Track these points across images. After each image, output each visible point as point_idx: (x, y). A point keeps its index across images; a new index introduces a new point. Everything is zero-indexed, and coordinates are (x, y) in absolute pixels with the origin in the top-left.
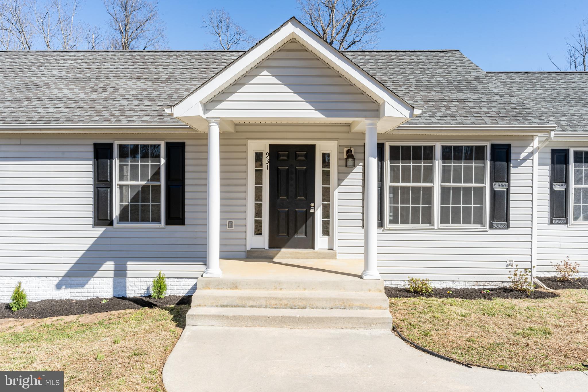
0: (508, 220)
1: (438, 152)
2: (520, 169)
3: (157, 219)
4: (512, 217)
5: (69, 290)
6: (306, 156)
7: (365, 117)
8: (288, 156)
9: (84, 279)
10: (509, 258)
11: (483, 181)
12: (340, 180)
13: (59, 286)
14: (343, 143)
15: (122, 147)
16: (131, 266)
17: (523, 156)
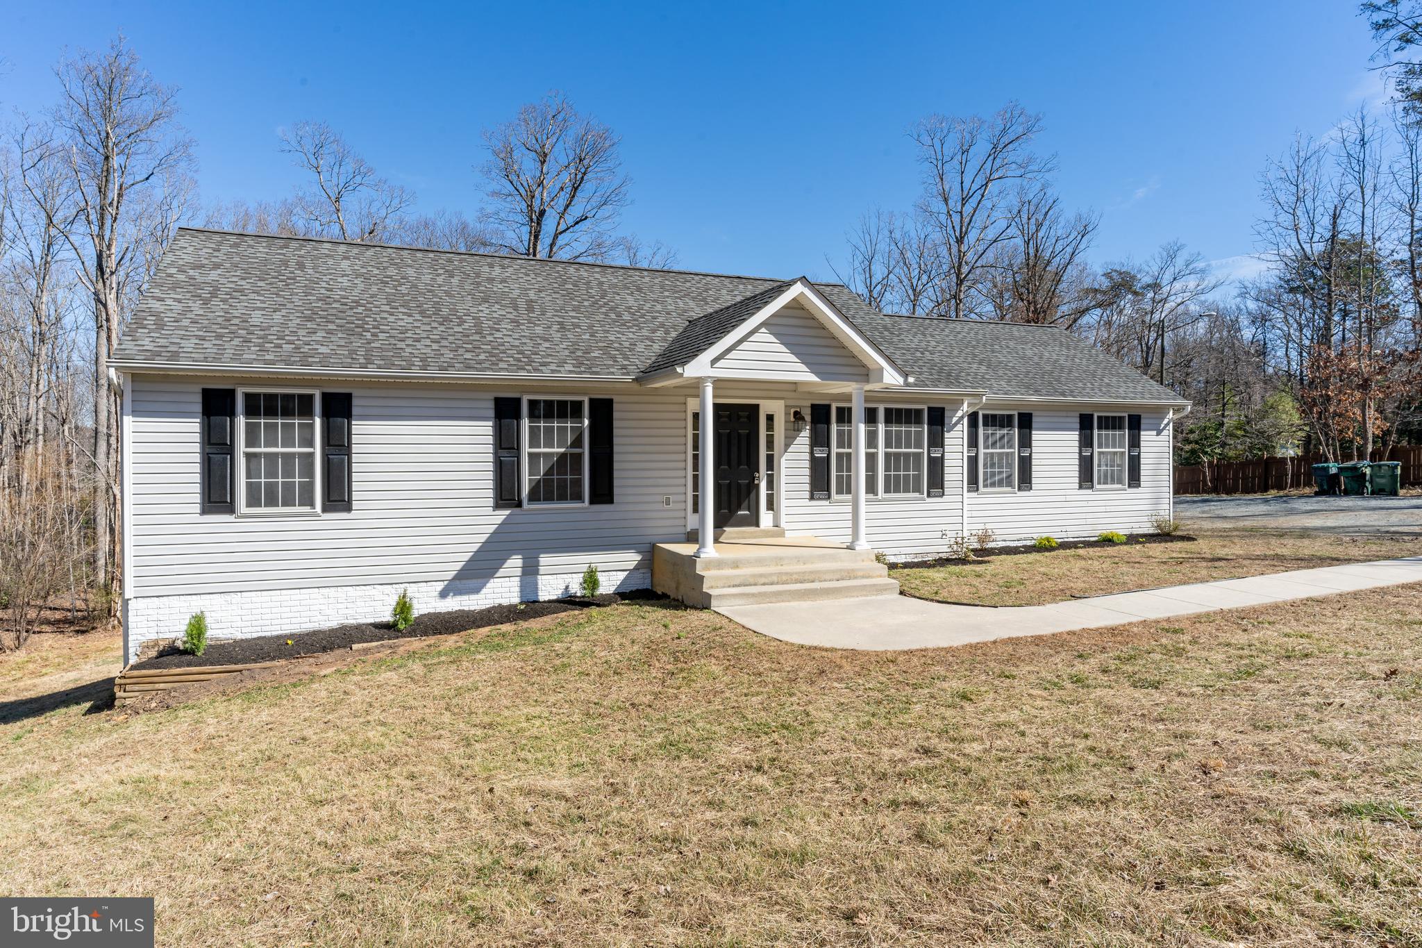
0: (942, 488)
1: (881, 415)
2: (952, 434)
3: (578, 497)
4: (946, 484)
5: (459, 598)
6: (749, 417)
7: (856, 381)
8: (729, 417)
9: (480, 580)
10: (944, 527)
11: (921, 447)
12: (787, 446)
13: (443, 594)
14: (791, 403)
15: (533, 404)
16: (545, 560)
17: (955, 419)
